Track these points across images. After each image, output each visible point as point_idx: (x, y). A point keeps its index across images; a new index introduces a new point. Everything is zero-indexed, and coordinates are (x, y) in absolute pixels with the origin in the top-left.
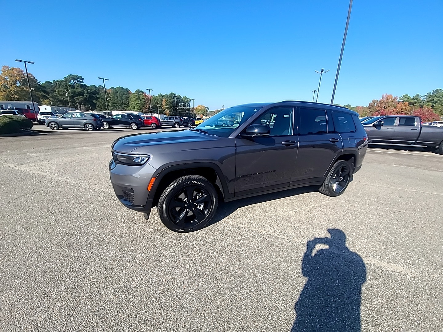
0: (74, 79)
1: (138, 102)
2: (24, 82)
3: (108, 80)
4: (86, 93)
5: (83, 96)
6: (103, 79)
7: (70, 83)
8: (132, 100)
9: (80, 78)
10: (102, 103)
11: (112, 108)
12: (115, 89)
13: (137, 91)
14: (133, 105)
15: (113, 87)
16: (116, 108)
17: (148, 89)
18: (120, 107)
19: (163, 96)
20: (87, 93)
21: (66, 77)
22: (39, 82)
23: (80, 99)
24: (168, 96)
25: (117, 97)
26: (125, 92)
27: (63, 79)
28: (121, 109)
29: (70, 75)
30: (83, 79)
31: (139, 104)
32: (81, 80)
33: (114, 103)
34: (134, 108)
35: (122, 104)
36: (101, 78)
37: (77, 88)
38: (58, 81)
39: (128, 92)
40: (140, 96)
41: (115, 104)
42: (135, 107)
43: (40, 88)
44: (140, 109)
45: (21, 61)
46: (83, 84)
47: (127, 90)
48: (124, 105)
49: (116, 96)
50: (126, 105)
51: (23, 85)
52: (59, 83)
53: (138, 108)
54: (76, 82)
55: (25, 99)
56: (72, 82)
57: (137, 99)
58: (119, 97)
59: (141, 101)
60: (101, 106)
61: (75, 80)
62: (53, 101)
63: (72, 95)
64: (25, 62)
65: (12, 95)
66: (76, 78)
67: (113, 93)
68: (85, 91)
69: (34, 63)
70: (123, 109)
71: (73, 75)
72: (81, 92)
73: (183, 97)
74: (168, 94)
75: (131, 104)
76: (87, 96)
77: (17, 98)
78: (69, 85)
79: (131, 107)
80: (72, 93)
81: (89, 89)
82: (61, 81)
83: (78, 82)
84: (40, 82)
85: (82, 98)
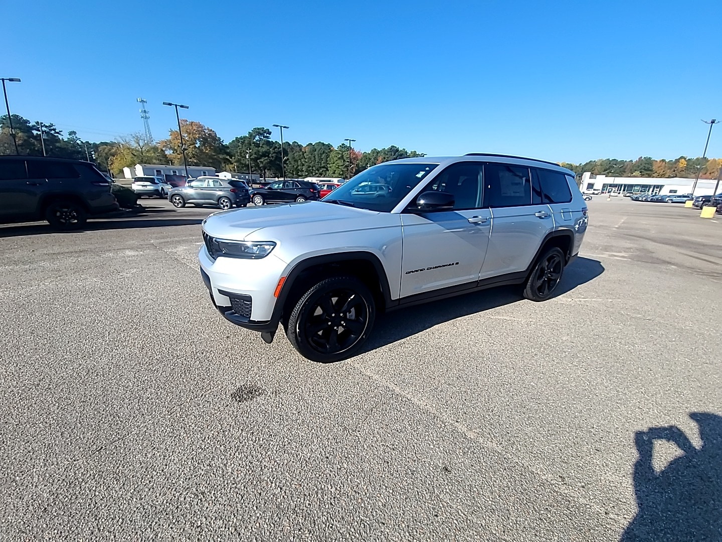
0: (259, 134)
1: (340, 162)
2: (205, 141)
3: (288, 128)
4: (272, 153)
5: (269, 157)
6: (281, 127)
7: (255, 140)
8: (332, 161)
9: (267, 131)
10: (295, 167)
11: (307, 173)
12: (314, 146)
13: (340, 146)
14: (333, 167)
15: (310, 143)
16: (312, 173)
17: (347, 140)
18: (317, 172)
19: (378, 152)
20: (274, 153)
21: (251, 132)
22: (222, 142)
23: (264, 163)
24: (386, 152)
25: (314, 157)
26: (326, 149)
27: (247, 135)
28: (317, 175)
29: (255, 129)
30: (270, 133)
31: (341, 166)
32: (268, 135)
33: (309, 167)
34: (334, 173)
35: (320, 167)
36: (277, 126)
37: (262, 147)
38: (241, 138)
39: (330, 149)
40: (344, 154)
41: (311, 168)
42: (335, 171)
43: (223, 149)
44: (342, 174)
45: (170, 104)
46: (270, 140)
47: (329, 146)
48: (323, 169)
49: (313, 155)
50: (325, 169)
51: (204, 145)
52: (242, 140)
53: (339, 173)
54: (262, 137)
55: (204, 164)
56: (257, 138)
57: (339, 158)
58: (317, 157)
59: (344, 161)
60: (293, 171)
61: (261, 134)
62: (237, 167)
63: (256, 156)
64: (176, 106)
65: (190, 159)
66: (262, 132)
67: (310, 152)
68: (271, 149)
69: (188, 108)
70: (321, 175)
71: (258, 129)
72: (266, 152)
73: (410, 153)
74: (386, 149)
75: (330, 167)
76: (272, 157)
77: (195, 163)
78: (254, 143)
79: (330, 172)
80: (255, 154)
81: (276, 147)
82: (245, 137)
83: (264, 137)
84: (223, 140)
85: (266, 161)
